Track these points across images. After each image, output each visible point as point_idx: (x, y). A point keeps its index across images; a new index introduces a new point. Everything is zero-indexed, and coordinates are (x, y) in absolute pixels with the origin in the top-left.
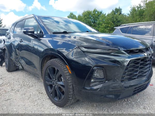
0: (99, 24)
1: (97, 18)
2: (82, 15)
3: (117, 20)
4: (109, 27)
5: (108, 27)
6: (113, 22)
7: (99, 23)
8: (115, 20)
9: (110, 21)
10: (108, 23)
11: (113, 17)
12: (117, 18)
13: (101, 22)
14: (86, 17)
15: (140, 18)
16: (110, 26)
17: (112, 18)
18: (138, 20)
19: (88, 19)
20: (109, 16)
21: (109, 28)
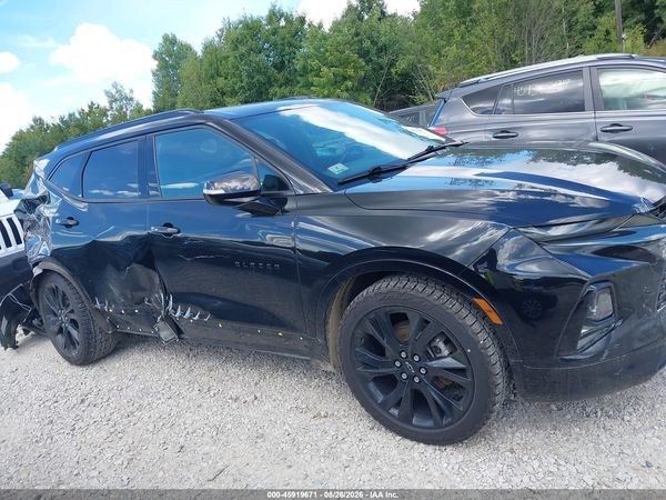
0: (305, 71)
1: (290, 45)
2: (217, 39)
3: (374, 43)
4: (350, 78)
5: (345, 78)
6: (364, 54)
7: (304, 68)
8: (367, 44)
9: (347, 52)
10: (345, 63)
11: (357, 35)
12: (375, 35)
13: (315, 63)
14: (243, 49)
15: (463, 27)
16: (351, 72)
17: (356, 39)
18: (456, 33)
19: (253, 57)
20: (340, 31)
21: (349, 84)
